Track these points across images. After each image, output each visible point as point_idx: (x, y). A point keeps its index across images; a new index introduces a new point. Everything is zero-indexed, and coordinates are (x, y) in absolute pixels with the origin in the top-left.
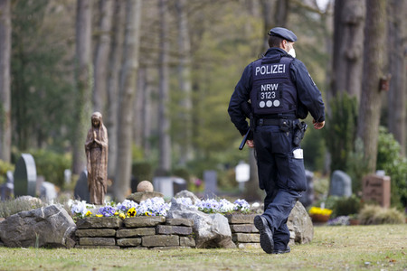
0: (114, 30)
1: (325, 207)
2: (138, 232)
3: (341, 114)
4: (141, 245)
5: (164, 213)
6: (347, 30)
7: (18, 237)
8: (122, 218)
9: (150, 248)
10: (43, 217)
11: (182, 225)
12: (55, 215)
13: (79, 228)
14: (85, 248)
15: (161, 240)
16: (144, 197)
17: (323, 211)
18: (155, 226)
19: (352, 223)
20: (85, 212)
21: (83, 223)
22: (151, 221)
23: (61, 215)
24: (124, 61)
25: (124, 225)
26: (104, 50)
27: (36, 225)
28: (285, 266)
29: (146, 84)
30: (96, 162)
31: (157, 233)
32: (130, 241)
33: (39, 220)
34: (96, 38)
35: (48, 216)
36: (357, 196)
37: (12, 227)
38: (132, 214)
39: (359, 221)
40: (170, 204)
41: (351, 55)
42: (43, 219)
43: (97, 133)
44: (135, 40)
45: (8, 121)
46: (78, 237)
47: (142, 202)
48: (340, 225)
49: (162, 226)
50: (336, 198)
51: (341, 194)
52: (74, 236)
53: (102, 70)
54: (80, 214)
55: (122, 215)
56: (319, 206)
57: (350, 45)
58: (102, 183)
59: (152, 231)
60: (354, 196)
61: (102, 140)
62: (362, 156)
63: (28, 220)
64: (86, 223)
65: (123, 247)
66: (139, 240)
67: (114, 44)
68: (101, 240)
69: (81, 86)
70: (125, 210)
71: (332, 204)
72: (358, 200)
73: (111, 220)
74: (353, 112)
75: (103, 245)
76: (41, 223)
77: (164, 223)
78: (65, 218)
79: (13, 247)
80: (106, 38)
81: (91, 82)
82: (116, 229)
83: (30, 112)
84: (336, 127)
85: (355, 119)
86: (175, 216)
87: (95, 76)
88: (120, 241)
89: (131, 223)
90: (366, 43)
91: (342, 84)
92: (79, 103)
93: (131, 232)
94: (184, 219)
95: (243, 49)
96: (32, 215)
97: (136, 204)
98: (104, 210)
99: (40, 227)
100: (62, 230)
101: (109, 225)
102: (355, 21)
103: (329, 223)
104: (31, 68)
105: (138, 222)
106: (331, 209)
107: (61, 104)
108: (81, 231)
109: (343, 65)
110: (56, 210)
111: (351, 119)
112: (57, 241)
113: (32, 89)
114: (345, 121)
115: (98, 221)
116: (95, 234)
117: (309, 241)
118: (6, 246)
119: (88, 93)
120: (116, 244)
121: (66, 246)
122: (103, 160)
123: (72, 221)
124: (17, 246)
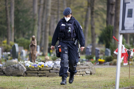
0: (44, 4)
1: (103, 59)
2: (44, 72)
3: (109, 31)
4: (45, 76)
5: (52, 66)
6: (111, 6)
7: (9, 73)
8: (40, 68)
9: (48, 76)
10: (17, 67)
11: (57, 70)
12: (20, 67)
13: (27, 70)
14: (29, 77)
15: (51, 74)
16: (46, 61)
17: (102, 60)
18: (49, 70)
19: (110, 64)
20: (29, 66)
21: (28, 69)
22: (48, 69)
23: (22, 67)
24: (47, 13)
25: (40, 70)
26: (41, 9)
27: (15, 69)
28: (83, 87)
29: (55, 18)
30: (33, 50)
31: (50, 72)
32: (42, 75)
33: (16, 68)
34: (39, 6)
35: (18, 67)
36: (112, 56)
37: (8, 70)
38: (43, 67)
39: (112, 64)
40: (54, 64)
41: (112, 13)
42: (17, 68)
43: (34, 42)
44: (49, 8)
45: (13, 30)
46: (27, 73)
47: (46, 63)
48: (107, 65)
49: (51, 70)
50: (106, 56)
51: (108, 55)
52: (26, 73)
53: (41, 15)
54: (28, 66)
55: (40, 67)
56: (101, 59)
57: (112, 10)
58: (35, 56)
59: (48, 72)
60: (111, 56)
61: (35, 44)
62: (114, 44)
63: (13, 68)
64: (29, 69)
65: (40, 76)
66: (44, 74)
67: (44, 8)
68: (33, 74)
69: (34, 20)
70: (41, 65)
71: (105, 58)
72: (113, 57)
73: (36, 68)
74: (112, 30)
75: (34, 76)
76: (16, 69)
77: (52, 69)
78: (23, 68)
79: (8, 76)
80: (42, 6)
81: (37, 19)
82: (38, 71)
83: (20, 27)
84: (107, 35)
85: (113, 32)
86: (55, 67)
87: (39, 17)
88: (39, 74)
89: (42, 69)
90: (115, 11)
91: (109, 22)
92: (34, 25)
93: (42, 72)
94: (57, 68)
95: (82, 9)
96: (14, 67)
97: (44, 63)
98: (35, 65)
99: (16, 70)
100: (22, 71)
101: (36, 70)
102: (113, 3)
103: (104, 64)
104: (21, 14)
105: (44, 69)
106: (104, 59)
107: (29, 24)
108: (28, 71)
109: (110, 16)
110: (21, 65)
111: (111, 32)
112: (21, 74)
113: (21, 20)
114: (110, 33)
115: (33, 68)
116: (32, 72)
117: (94, 74)
118: (6, 75)
119: (36, 22)
120: (38, 75)
121: (23, 76)
122: (35, 50)
123: (25, 68)
124: (9, 76)
